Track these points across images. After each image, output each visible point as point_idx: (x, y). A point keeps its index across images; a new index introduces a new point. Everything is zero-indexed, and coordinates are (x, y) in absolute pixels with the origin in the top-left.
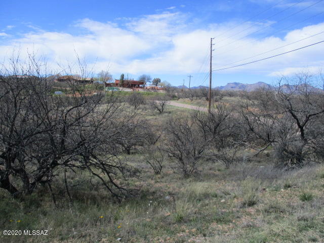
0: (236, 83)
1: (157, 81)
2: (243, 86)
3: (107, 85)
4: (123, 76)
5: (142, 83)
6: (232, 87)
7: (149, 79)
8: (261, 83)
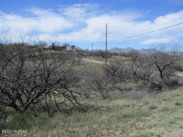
0: (116, 48)
1: (73, 47)
2: (120, 50)
3: (44, 49)
4: (53, 44)
5: (65, 48)
6: (114, 50)
7: (68, 46)
8: (130, 48)
